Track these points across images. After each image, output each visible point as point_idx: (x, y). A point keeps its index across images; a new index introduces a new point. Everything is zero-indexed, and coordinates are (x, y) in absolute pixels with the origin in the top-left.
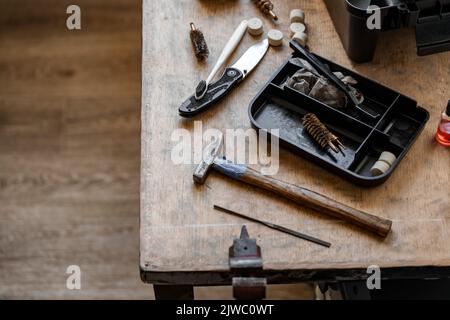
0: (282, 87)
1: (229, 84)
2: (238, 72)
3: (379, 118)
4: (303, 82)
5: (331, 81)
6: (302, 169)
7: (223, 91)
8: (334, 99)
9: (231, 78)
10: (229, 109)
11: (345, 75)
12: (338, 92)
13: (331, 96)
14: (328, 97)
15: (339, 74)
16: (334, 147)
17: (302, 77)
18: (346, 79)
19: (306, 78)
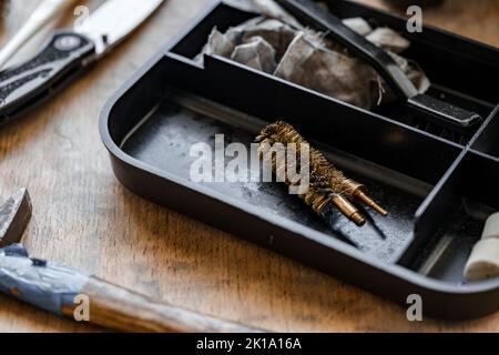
0: (199, 62)
1: (56, 66)
2: (84, 41)
3: (475, 124)
4: (257, 41)
5: (334, 41)
6: (259, 277)
7: (39, 81)
8: (346, 89)
9: (64, 53)
10: (57, 131)
11: (374, 27)
12: (355, 69)
13: (337, 80)
14: (327, 83)
15: (357, 24)
16: (351, 209)
17: (256, 33)
18: (379, 36)
19: (266, 34)
